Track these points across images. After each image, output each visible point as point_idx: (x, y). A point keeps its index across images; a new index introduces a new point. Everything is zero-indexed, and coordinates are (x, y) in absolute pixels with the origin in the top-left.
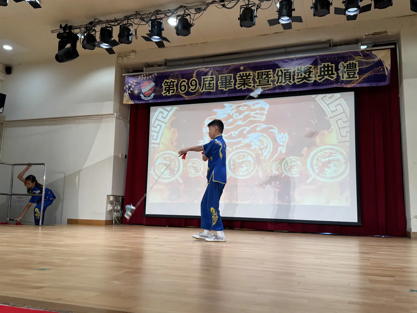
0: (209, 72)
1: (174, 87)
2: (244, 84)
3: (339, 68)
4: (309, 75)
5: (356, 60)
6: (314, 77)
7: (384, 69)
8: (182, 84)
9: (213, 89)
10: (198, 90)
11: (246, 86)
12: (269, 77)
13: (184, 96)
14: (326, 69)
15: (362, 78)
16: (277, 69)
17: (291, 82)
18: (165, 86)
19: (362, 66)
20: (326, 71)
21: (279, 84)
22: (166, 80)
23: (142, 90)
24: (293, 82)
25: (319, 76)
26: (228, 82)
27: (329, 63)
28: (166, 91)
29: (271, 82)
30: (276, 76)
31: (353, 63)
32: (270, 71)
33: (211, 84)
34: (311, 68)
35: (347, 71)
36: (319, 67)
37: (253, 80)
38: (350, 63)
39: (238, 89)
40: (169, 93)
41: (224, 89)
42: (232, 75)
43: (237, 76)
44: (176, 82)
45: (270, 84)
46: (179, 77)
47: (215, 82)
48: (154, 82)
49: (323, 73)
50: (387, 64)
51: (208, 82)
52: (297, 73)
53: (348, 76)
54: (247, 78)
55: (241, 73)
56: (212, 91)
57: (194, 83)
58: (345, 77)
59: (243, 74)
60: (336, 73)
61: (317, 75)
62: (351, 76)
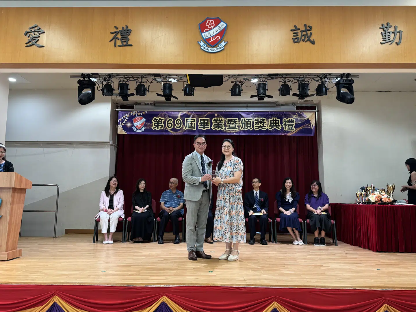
0: (191, 115)
1: (162, 123)
2: (218, 127)
3: (283, 122)
4: (263, 125)
5: (294, 118)
6: (266, 126)
7: (311, 125)
8: (169, 122)
9: (194, 128)
10: (182, 128)
11: (219, 128)
12: (236, 123)
13: (171, 131)
14: (275, 122)
15: (297, 130)
16: (242, 118)
17: (251, 129)
18: (154, 122)
19: (297, 122)
20: (275, 123)
21: (243, 129)
22: (155, 118)
23: (134, 124)
24: (252, 129)
25: (270, 126)
26: (206, 124)
27: (277, 118)
28: (155, 126)
29: (237, 127)
30: (241, 123)
31: (292, 119)
32: (237, 119)
33: (193, 124)
34: (264, 120)
35: (287, 124)
36: (270, 120)
37: (224, 124)
38: (290, 119)
39: (213, 129)
40: (158, 128)
41: (203, 128)
42: (209, 119)
43: (213, 120)
44: (164, 120)
45: (237, 129)
46: (167, 117)
47: (195, 123)
48: (145, 118)
49: (272, 125)
50: (313, 122)
51: (190, 123)
52: (255, 122)
53: (288, 128)
54: (220, 123)
55: (216, 118)
56: (193, 129)
57: (179, 122)
58: (286, 129)
59: (217, 119)
60: (281, 125)
61: (269, 125)
62: (290, 128)
